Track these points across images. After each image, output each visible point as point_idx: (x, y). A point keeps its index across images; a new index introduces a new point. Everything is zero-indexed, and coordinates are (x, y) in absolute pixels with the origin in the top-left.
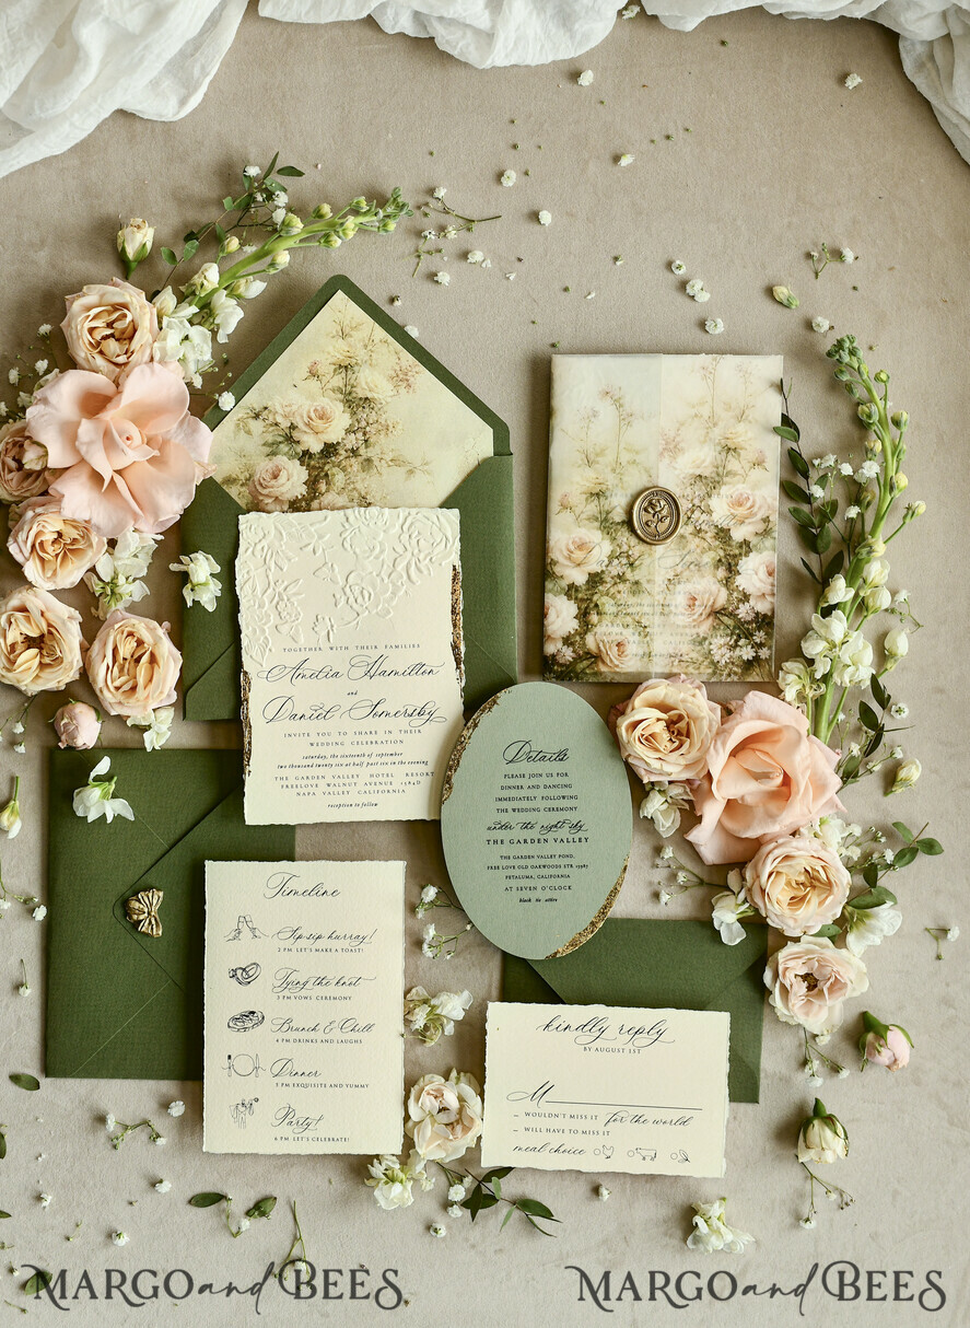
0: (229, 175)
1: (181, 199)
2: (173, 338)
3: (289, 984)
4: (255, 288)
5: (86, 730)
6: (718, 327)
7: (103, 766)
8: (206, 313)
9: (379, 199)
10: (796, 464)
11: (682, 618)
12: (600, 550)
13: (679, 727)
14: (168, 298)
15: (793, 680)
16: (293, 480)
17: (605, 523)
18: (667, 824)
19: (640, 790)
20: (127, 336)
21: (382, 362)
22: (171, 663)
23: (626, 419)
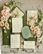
0: (11, 1)
1: (9, 3)
3: (14, 40)
4: (13, 7)
5: (4, 28)
6: (35, 9)
7: (5, 30)
10: (38, 16)
11: (33, 23)
12: (29, 20)
16: (15, 16)
17: (29, 18)
18: (32, 33)
19: (31, 31)
21: (19, 10)
22: (9, 25)
23: (30, 13)
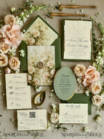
2: (18, 22)
8: (22, 19)
9: (43, 5)
13: (81, 70)
14: (17, 17)
15: (94, 64)
20: (12, 21)
